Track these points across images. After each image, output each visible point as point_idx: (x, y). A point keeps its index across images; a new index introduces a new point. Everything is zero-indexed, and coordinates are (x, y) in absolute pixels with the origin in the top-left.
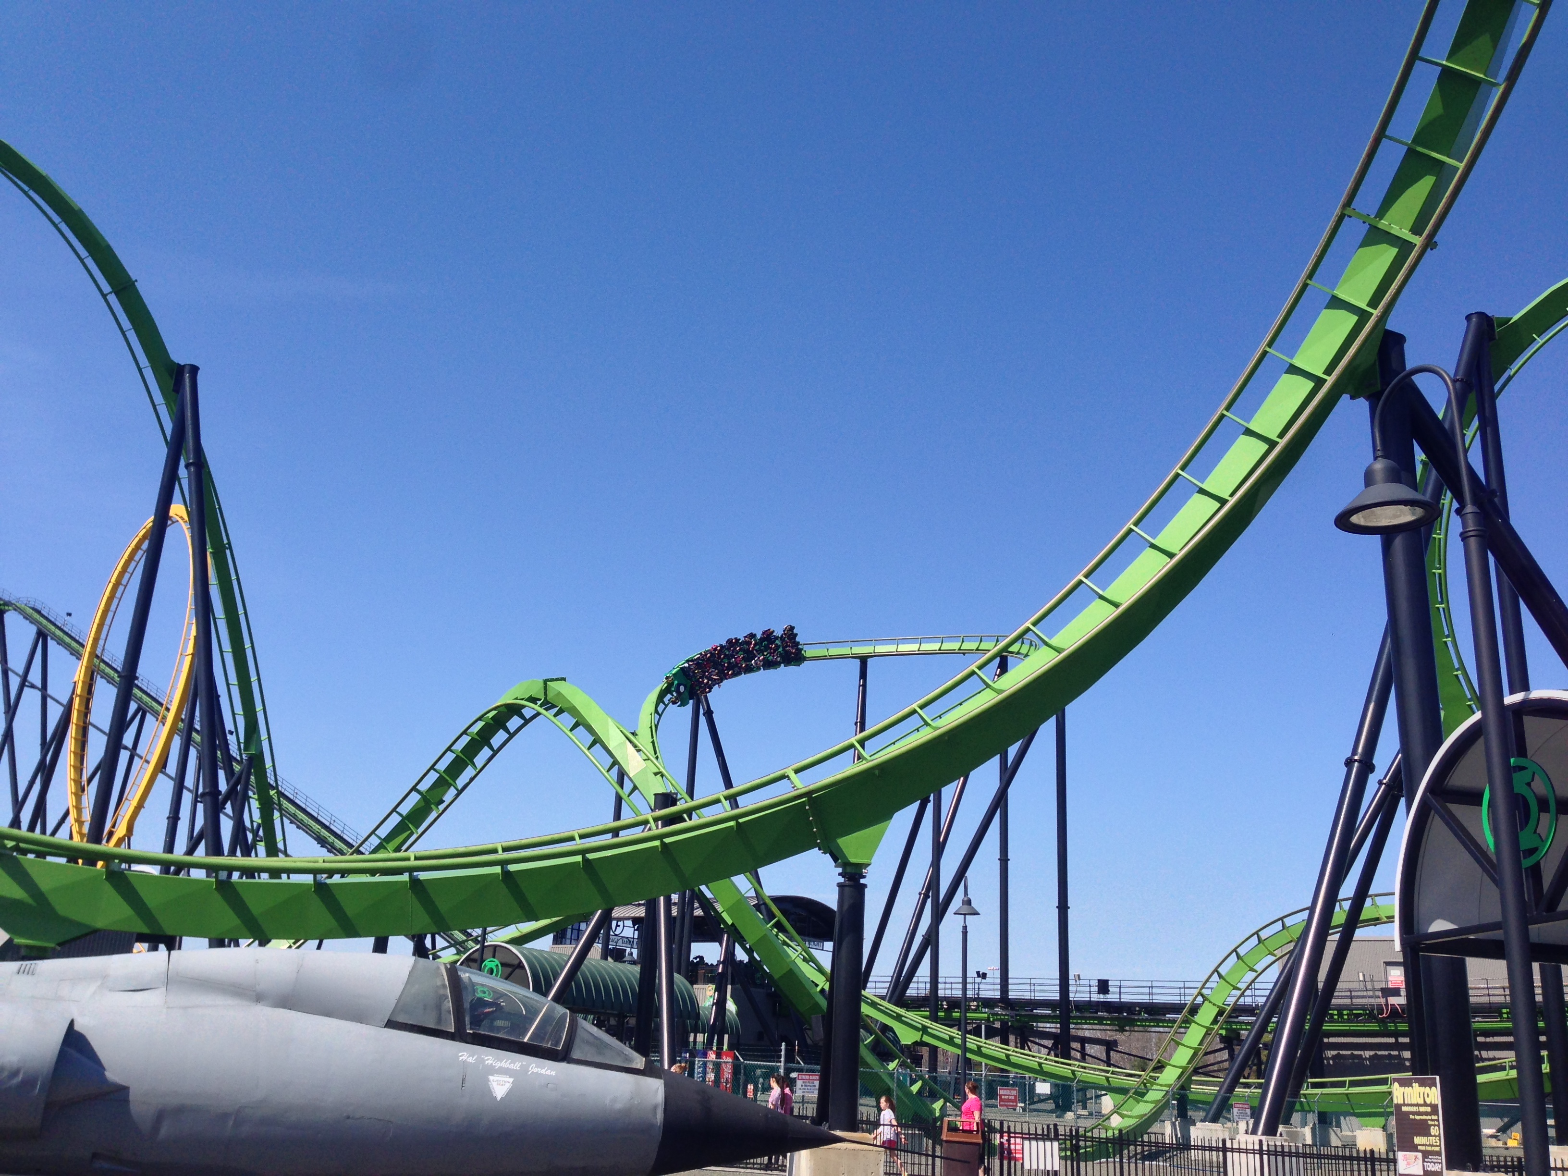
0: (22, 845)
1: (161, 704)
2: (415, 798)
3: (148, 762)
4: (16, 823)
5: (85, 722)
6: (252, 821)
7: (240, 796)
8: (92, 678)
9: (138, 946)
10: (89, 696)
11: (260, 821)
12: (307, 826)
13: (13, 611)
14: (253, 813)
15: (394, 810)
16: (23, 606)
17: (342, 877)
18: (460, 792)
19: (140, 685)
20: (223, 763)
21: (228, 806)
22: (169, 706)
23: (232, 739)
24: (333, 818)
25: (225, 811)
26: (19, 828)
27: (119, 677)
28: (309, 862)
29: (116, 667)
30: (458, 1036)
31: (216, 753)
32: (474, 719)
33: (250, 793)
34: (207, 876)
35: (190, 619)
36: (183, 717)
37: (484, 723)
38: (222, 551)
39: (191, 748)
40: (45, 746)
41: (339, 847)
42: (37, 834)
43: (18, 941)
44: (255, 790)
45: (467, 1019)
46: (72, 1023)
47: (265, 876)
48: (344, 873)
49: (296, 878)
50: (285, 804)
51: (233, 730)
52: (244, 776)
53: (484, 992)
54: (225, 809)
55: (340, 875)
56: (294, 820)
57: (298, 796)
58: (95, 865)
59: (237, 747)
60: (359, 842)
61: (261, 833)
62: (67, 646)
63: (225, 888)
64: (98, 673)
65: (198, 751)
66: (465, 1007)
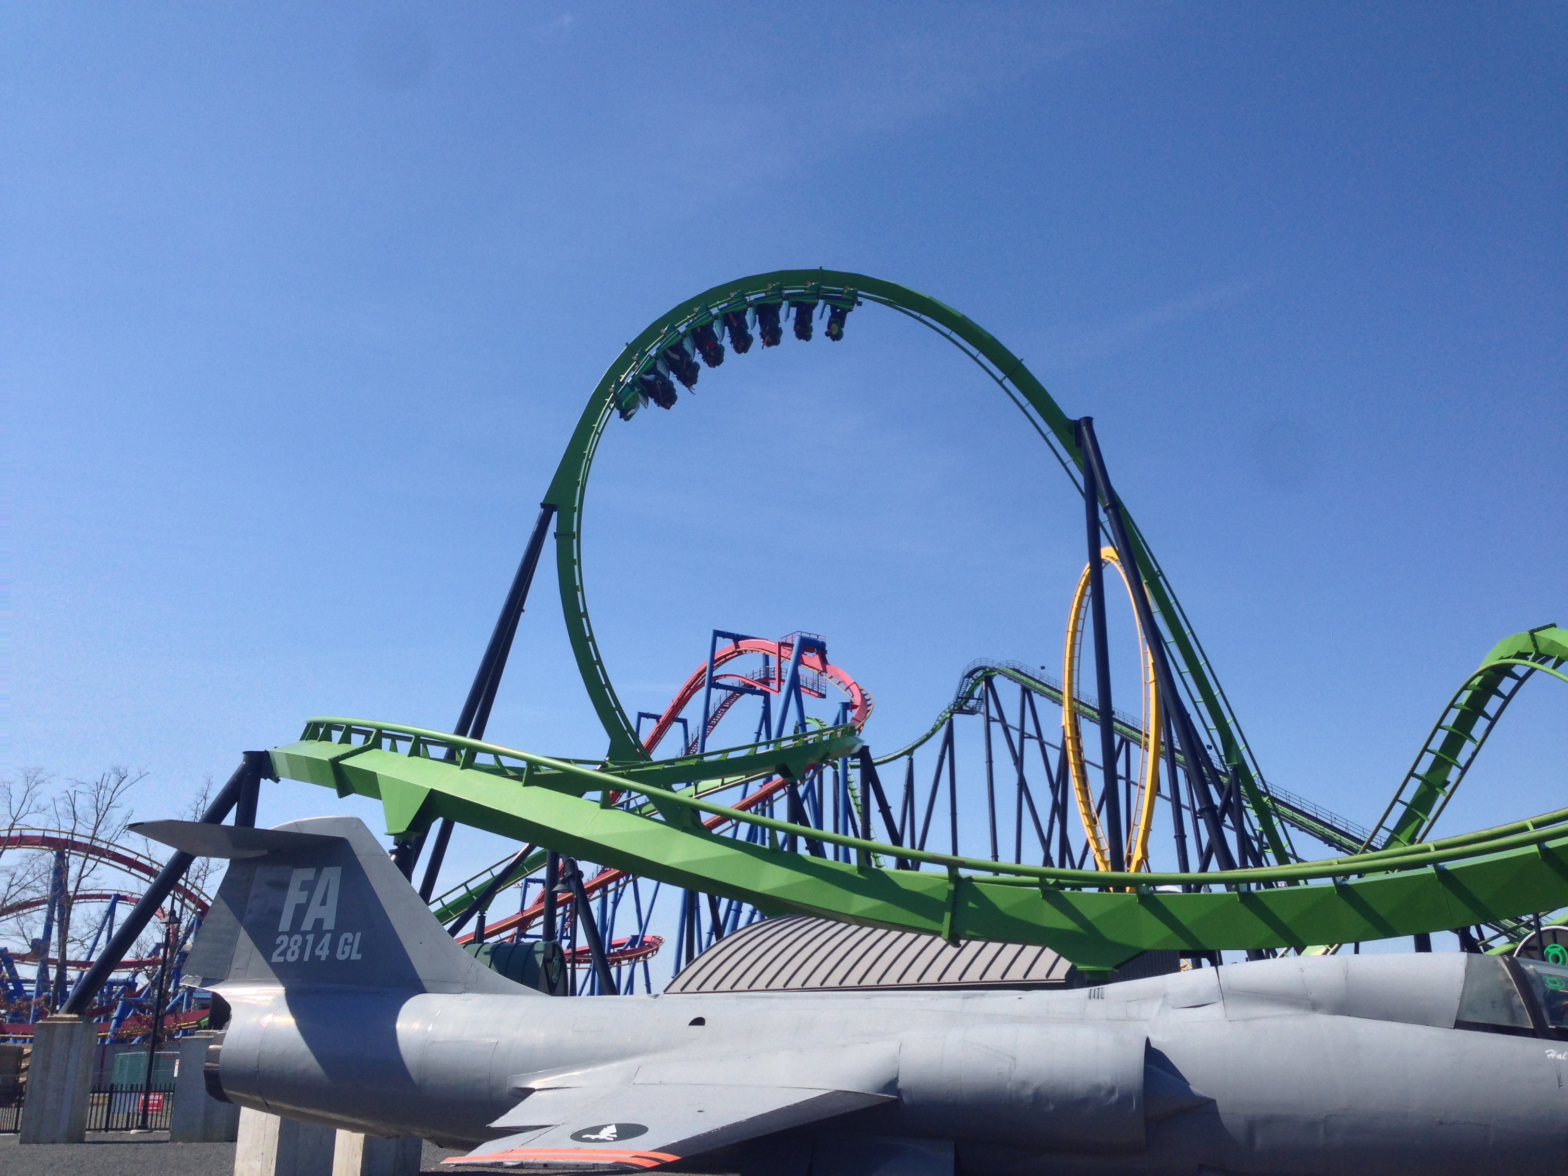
0: (1061, 881)
1: (1140, 732)
2: (1414, 785)
3: (1143, 788)
4: (1048, 861)
5: (1081, 761)
6: (1254, 830)
7: (1235, 808)
8: (1076, 720)
9: (1184, 962)
10: (1078, 737)
11: (1261, 829)
12: (1308, 827)
13: (998, 675)
14: (1252, 821)
15: (1396, 799)
16: (1005, 669)
17: (1360, 877)
18: (1464, 770)
19: (1117, 717)
20: (1210, 777)
21: (1227, 818)
22: (1147, 732)
23: (1212, 753)
24: (1334, 816)
25: (1226, 823)
26: (1052, 865)
27: (1098, 715)
28: (1324, 865)
29: (1092, 705)
30: (1539, 1032)
31: (1202, 770)
32: (1459, 689)
33: (1245, 803)
34: (1228, 890)
35: (1144, 648)
36: (1163, 740)
37: (1470, 692)
38: (1155, 579)
39: (1178, 768)
40: (1054, 787)
41: (1347, 844)
42: (1068, 869)
43: (1080, 967)
44: (1248, 799)
45: (1545, 1014)
46: (1148, 1041)
47: (1282, 884)
48: (1361, 872)
49: (1313, 883)
50: (1282, 809)
51: (1211, 744)
52: (1233, 787)
53: (1555, 983)
54: (1225, 821)
55: (1357, 876)
56: (1294, 823)
57: (1291, 799)
58: (1124, 891)
59: (1219, 760)
60: (1368, 837)
61: (1265, 840)
62: (1048, 696)
63: (1247, 898)
64: (1080, 715)
65: (1184, 769)
66: (1539, 1000)
